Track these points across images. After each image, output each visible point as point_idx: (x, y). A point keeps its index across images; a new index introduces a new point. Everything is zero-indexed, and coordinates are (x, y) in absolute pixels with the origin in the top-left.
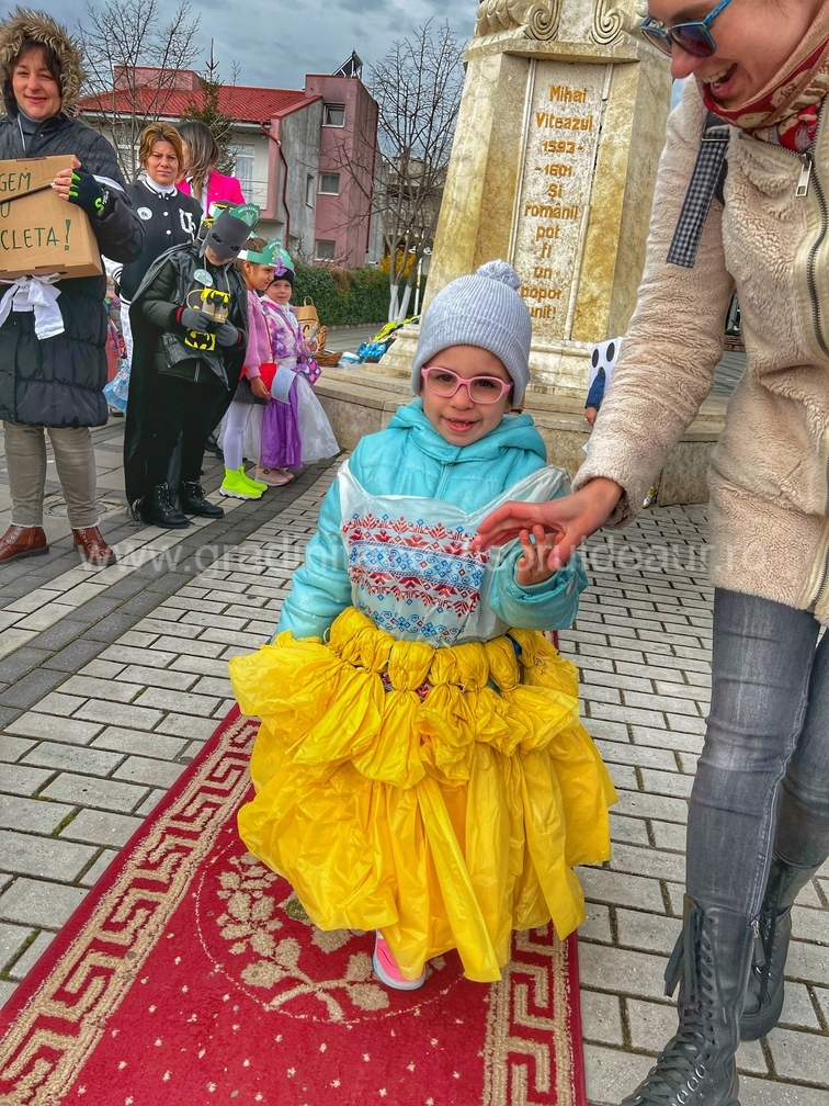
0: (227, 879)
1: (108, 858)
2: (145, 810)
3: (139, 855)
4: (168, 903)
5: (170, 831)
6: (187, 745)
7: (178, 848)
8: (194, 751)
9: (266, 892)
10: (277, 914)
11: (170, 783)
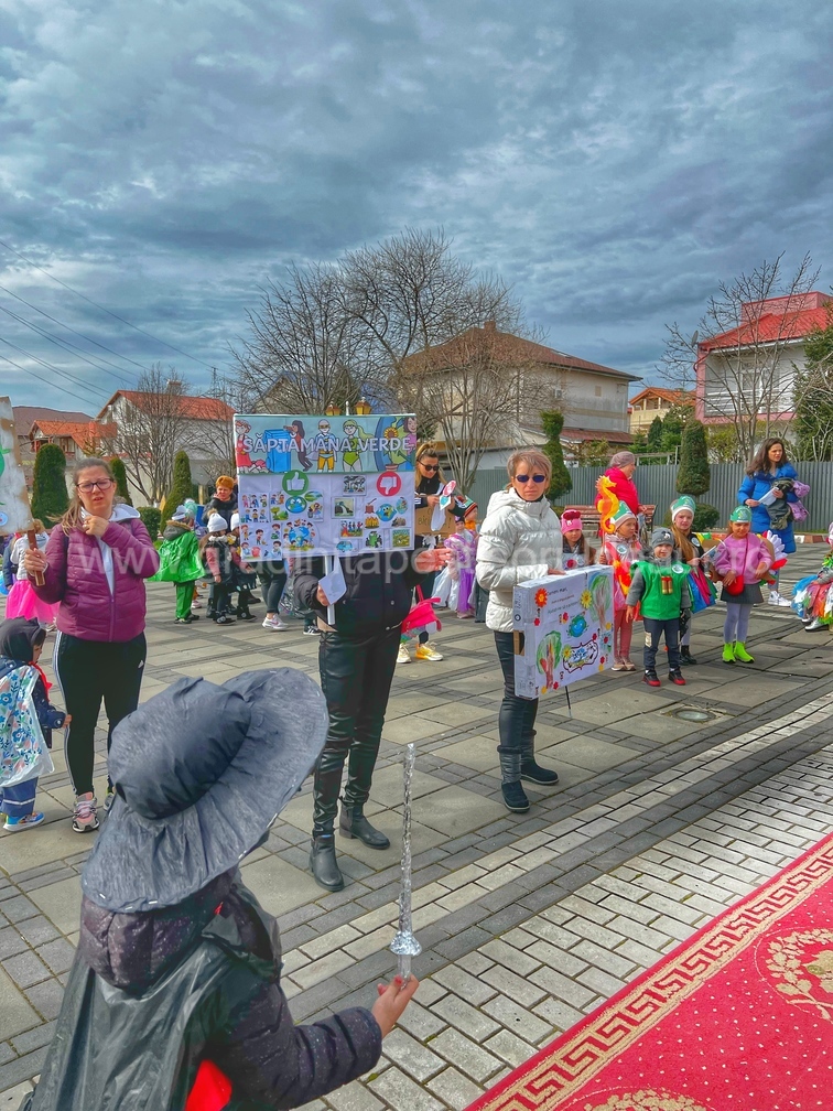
0: (773, 945)
1: (708, 920)
2: (731, 903)
3: (726, 921)
4: (739, 947)
5: (743, 915)
6: (758, 878)
7: (747, 924)
8: (763, 881)
9: (797, 957)
10: (800, 968)
11: (746, 894)
